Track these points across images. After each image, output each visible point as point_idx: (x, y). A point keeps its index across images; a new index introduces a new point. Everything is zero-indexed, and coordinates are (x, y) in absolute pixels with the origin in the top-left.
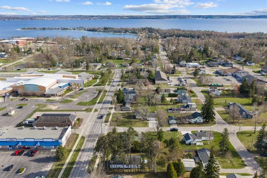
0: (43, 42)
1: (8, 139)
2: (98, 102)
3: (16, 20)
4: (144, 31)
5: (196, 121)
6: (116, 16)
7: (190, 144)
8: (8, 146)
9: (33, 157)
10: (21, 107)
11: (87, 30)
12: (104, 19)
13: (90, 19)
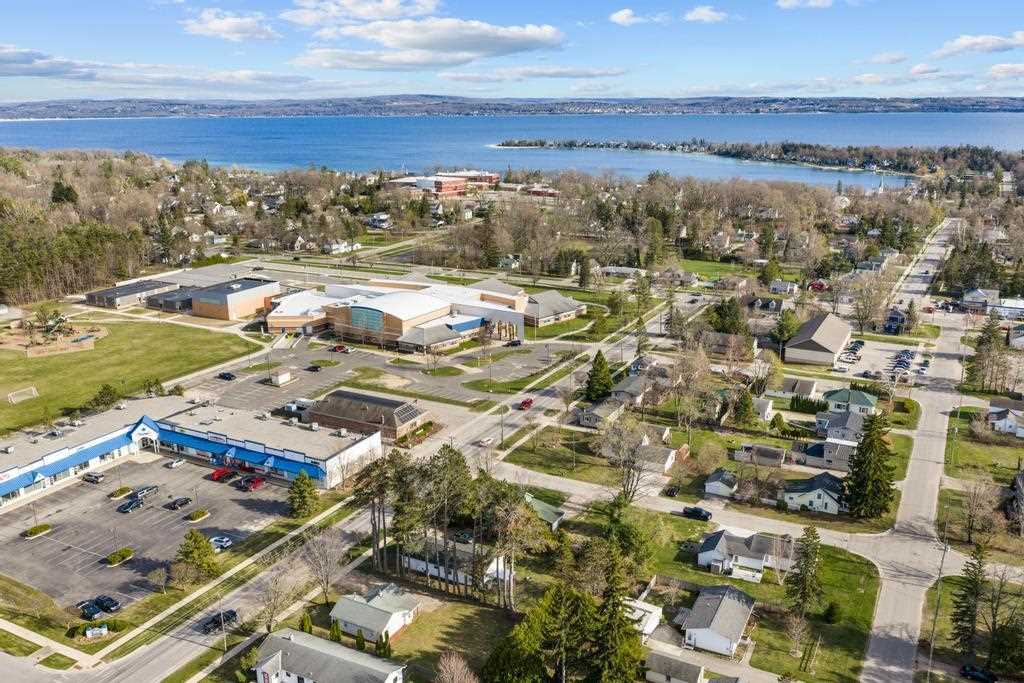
0: (519, 187)
1: (210, 435)
2: (529, 387)
3: (503, 114)
4: (950, 160)
5: (811, 503)
6: (868, 100)
7: (708, 568)
8: (210, 455)
9: (246, 494)
10: (314, 369)
11: (715, 153)
12: (813, 113)
13: (757, 111)
